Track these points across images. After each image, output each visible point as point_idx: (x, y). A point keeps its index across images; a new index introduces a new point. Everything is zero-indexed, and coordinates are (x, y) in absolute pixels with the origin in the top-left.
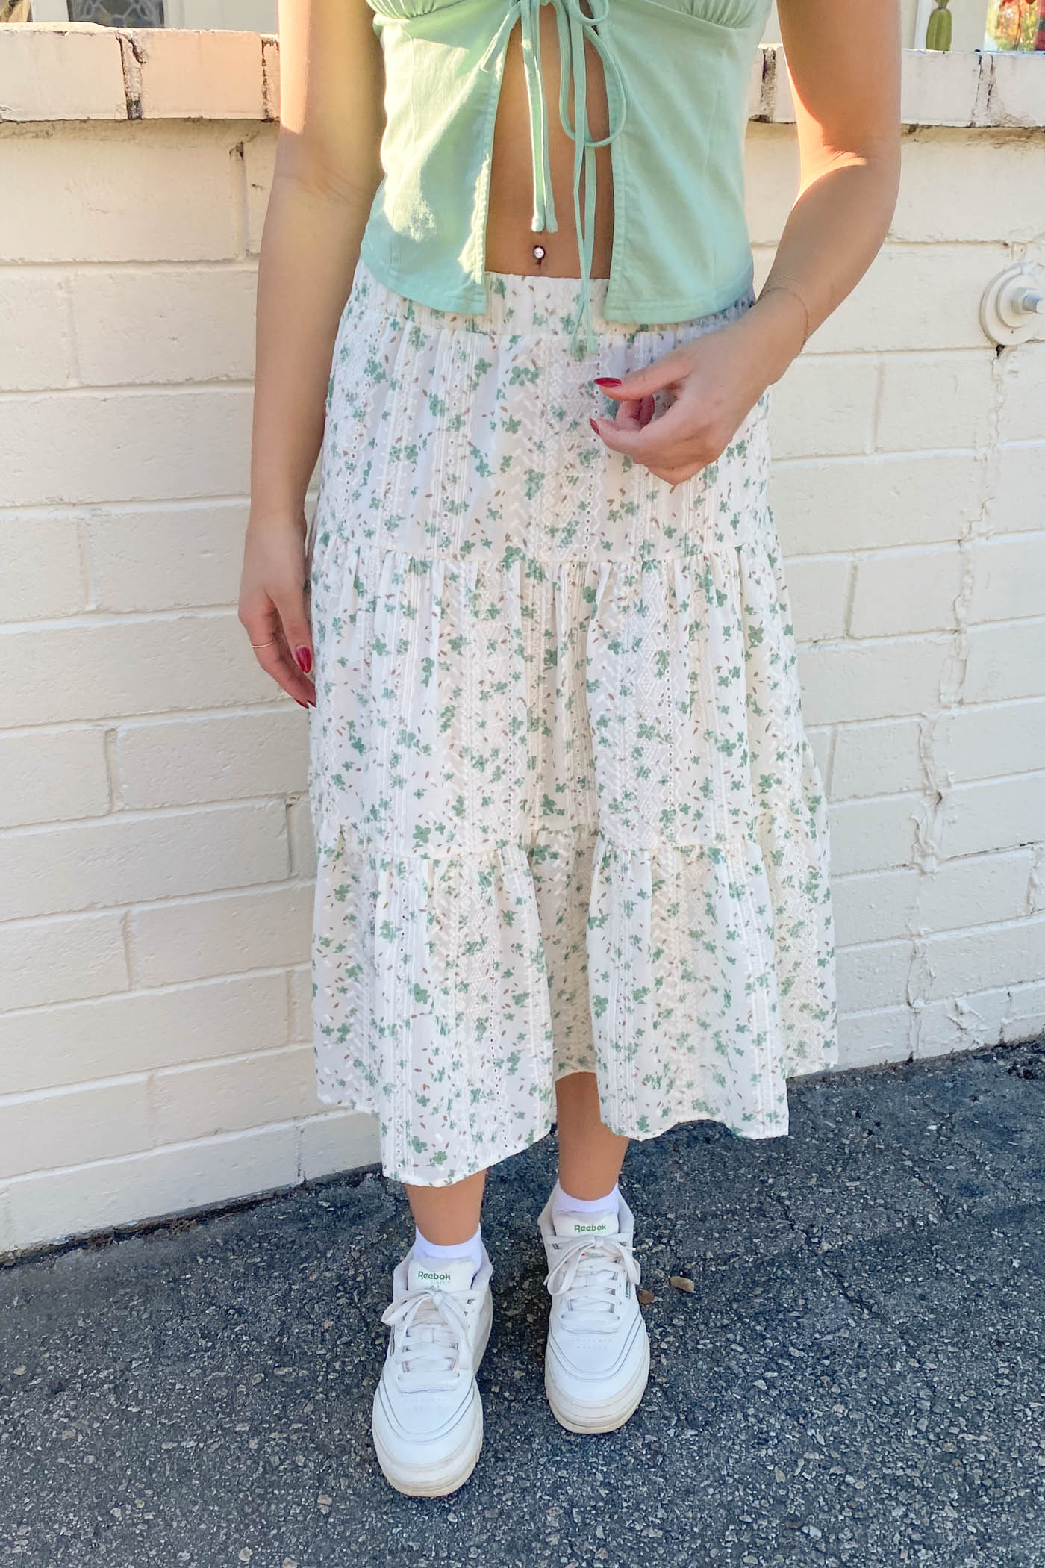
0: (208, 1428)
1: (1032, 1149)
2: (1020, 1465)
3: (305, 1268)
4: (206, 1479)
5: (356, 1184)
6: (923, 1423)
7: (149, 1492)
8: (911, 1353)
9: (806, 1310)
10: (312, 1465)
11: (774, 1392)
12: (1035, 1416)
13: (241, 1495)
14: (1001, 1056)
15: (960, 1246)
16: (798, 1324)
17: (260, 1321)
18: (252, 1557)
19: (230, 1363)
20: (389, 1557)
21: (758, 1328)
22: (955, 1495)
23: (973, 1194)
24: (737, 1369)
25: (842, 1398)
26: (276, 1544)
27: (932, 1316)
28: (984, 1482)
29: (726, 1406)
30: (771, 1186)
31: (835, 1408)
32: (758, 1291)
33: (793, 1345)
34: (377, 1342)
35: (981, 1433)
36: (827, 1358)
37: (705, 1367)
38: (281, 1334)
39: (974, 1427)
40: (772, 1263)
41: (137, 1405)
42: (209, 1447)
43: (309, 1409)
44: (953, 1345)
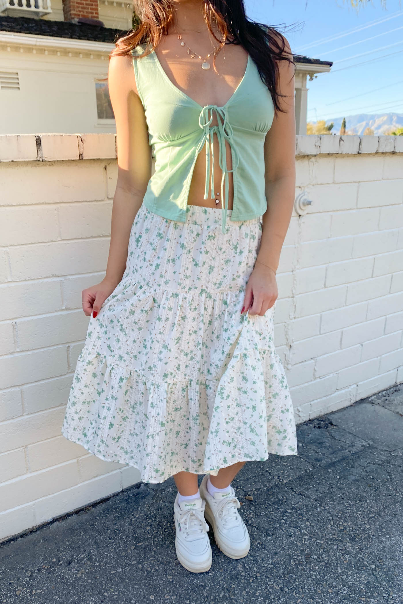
1: (330, 447)
2: (362, 529)
3: (134, 514)
4: (130, 579)
5: (139, 488)
6: (332, 523)
7: (114, 586)
8: (320, 505)
9: (287, 499)
10: (161, 568)
11: (288, 523)
12: (361, 515)
13: (143, 581)
14: (310, 423)
15: (321, 475)
16: (287, 503)
17: (126, 531)
18: (155, 598)
19: (122, 545)
20: (197, 589)
21: (276, 506)
22: (348, 540)
23: (319, 461)
24: (275, 518)
25: (307, 520)
26: (160, 592)
27: (322, 495)
28: (355, 535)
29: (276, 529)
30: (263, 468)
31: (306, 524)
32: (271, 496)
33: (288, 509)
35: (348, 522)
36: (298, 511)
38: (135, 533)
39: (345, 521)
40: (272, 488)
41: (98, 563)
42: (126, 570)
43: (153, 553)
44: (331, 501)
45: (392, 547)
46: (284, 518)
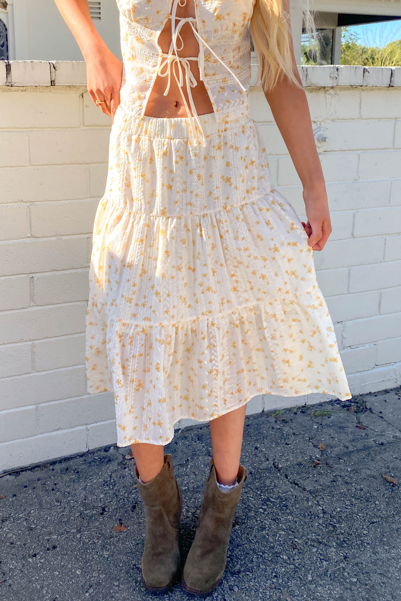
0: (61, 531)
2: (357, 534)
3: (92, 478)
5: (107, 451)
6: (321, 521)
7: (42, 553)
8: (314, 498)
9: (275, 486)
10: (100, 542)
11: (266, 513)
12: (361, 518)
13: (75, 553)
16: (273, 491)
17: (77, 496)
18: (81, 573)
19: (67, 510)
22: (335, 544)
23: (331, 447)
24: (252, 506)
25: (291, 514)
27: (320, 487)
28: (345, 539)
29: (248, 518)
31: (288, 517)
32: (257, 481)
33: (272, 498)
34: (120, 501)
35: (342, 523)
36: (284, 501)
37: (240, 506)
38: (85, 499)
39: (339, 522)
41: (34, 525)
42: (62, 537)
43: (97, 524)
44: (329, 496)
45: (388, 561)
46: (264, 507)
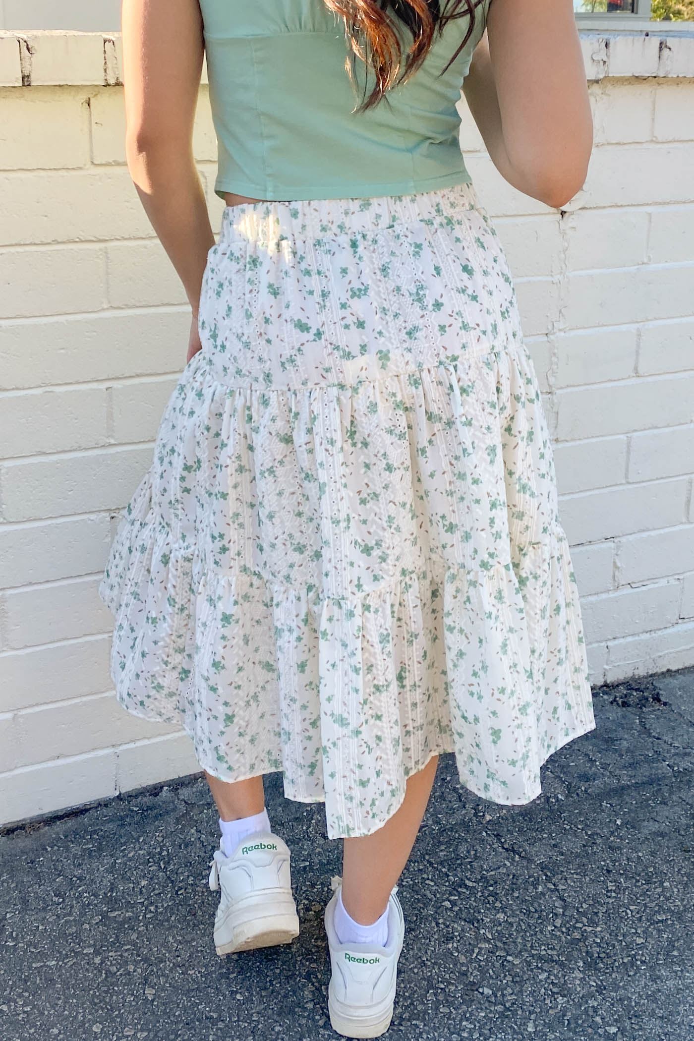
0: (64, 952)
1: (628, 750)
2: (624, 944)
3: (125, 849)
4: (65, 983)
5: (156, 795)
6: (558, 922)
7: (26, 994)
8: (549, 879)
9: (476, 857)
10: (139, 970)
11: (456, 909)
12: (634, 914)
13: (91, 992)
14: (605, 693)
15: (580, 814)
16: (471, 866)
17: (95, 883)
18: (102, 1029)
19: (76, 911)
20: (197, 1023)
21: (443, 870)
22: (581, 964)
23: (588, 780)
24: (429, 895)
25: (503, 909)
26: (118, 1020)
27: (562, 857)
28: (601, 955)
29: (423, 918)
30: (449, 782)
31: (498, 916)
32: (443, 847)
33: (468, 879)
34: (179, 893)
35: (597, 926)
36: (491, 886)
37: (408, 896)
38: (112, 890)
39: (592, 923)
40: (451, 830)
41: (13, 941)
42: (66, 964)
43: (134, 936)
44: (577, 874)
45: (678, 994)
